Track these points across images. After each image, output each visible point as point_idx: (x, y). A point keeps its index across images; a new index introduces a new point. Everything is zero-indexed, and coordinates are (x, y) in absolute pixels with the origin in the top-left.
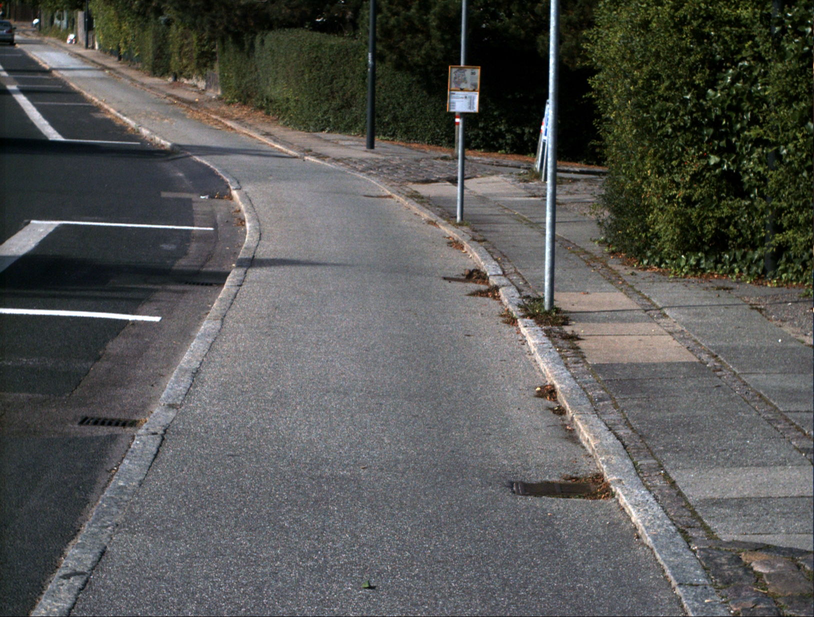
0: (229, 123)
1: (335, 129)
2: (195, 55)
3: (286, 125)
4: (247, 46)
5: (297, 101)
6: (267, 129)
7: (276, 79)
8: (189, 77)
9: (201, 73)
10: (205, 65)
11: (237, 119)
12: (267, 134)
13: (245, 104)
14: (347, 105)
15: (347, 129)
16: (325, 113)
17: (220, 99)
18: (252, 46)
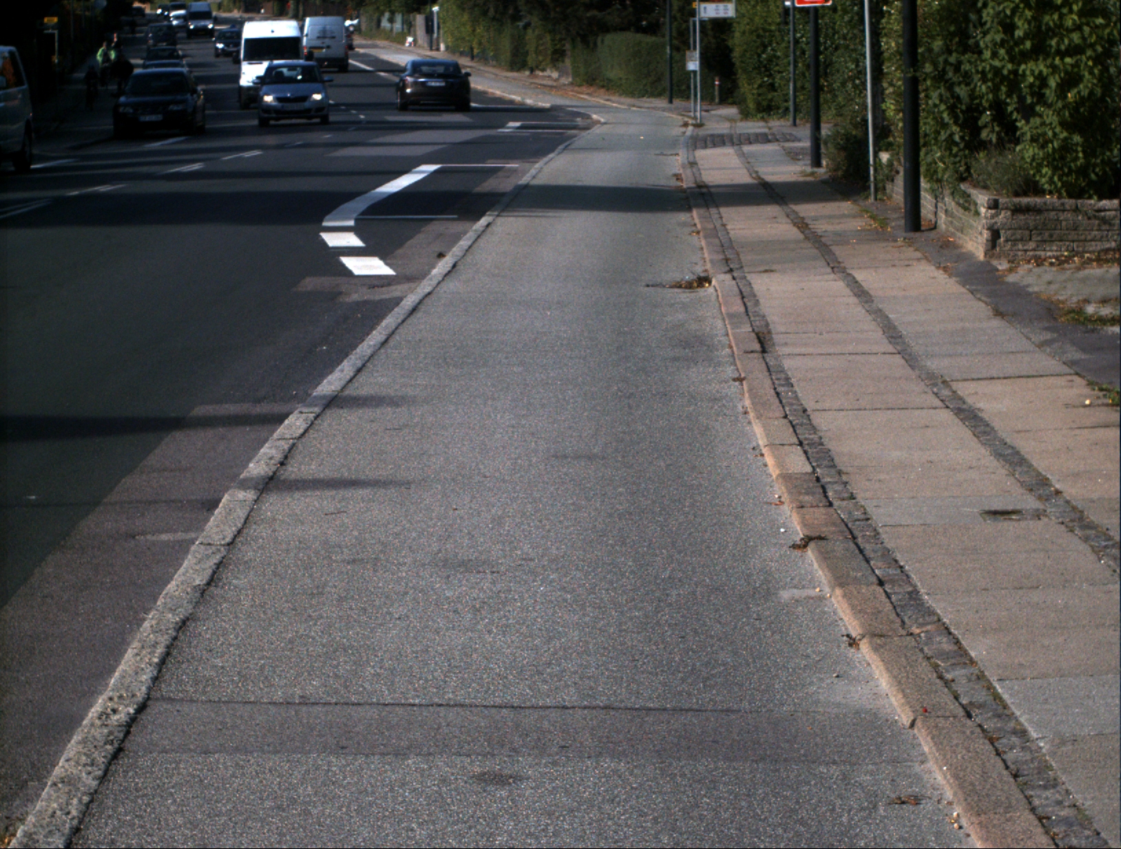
0: (582, 96)
1: (652, 95)
2: (549, 52)
3: (620, 95)
4: (591, 45)
5: (627, 79)
6: (607, 97)
7: (612, 66)
8: (543, 70)
9: (554, 66)
10: (557, 60)
11: (588, 94)
12: (608, 100)
13: (591, 85)
14: (659, 80)
15: (659, 95)
16: (645, 85)
17: (572, 84)
18: (595, 44)
